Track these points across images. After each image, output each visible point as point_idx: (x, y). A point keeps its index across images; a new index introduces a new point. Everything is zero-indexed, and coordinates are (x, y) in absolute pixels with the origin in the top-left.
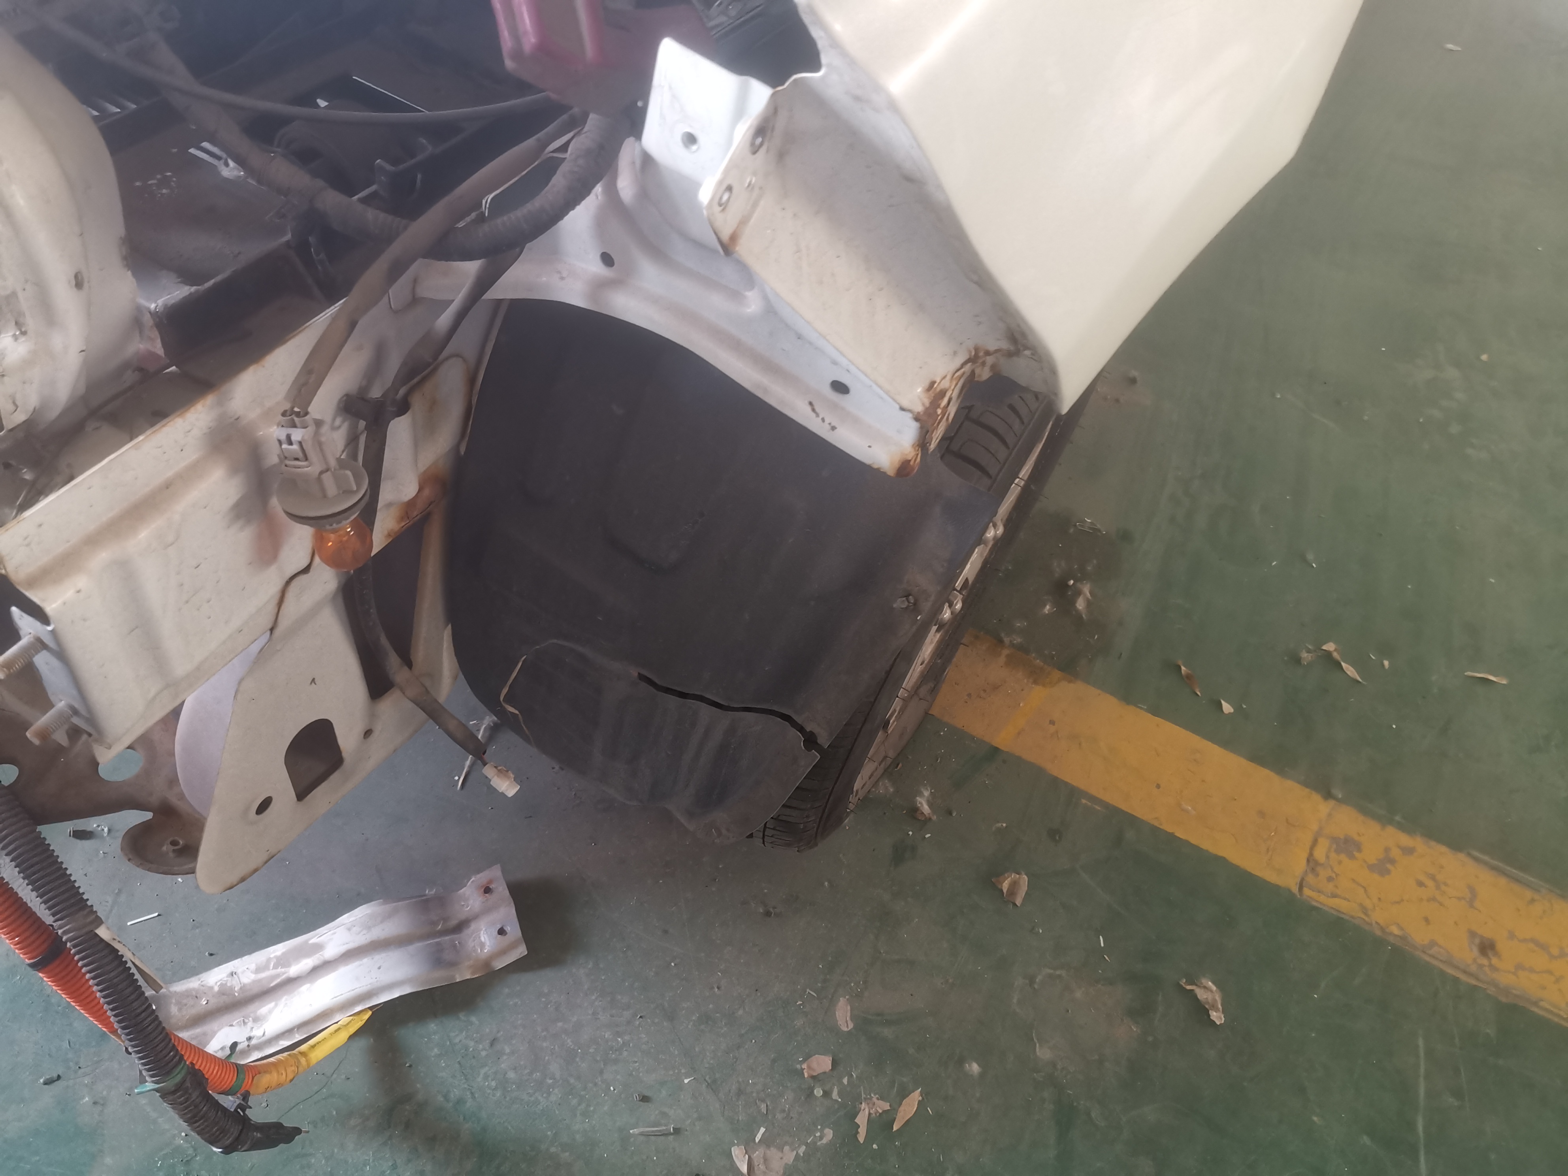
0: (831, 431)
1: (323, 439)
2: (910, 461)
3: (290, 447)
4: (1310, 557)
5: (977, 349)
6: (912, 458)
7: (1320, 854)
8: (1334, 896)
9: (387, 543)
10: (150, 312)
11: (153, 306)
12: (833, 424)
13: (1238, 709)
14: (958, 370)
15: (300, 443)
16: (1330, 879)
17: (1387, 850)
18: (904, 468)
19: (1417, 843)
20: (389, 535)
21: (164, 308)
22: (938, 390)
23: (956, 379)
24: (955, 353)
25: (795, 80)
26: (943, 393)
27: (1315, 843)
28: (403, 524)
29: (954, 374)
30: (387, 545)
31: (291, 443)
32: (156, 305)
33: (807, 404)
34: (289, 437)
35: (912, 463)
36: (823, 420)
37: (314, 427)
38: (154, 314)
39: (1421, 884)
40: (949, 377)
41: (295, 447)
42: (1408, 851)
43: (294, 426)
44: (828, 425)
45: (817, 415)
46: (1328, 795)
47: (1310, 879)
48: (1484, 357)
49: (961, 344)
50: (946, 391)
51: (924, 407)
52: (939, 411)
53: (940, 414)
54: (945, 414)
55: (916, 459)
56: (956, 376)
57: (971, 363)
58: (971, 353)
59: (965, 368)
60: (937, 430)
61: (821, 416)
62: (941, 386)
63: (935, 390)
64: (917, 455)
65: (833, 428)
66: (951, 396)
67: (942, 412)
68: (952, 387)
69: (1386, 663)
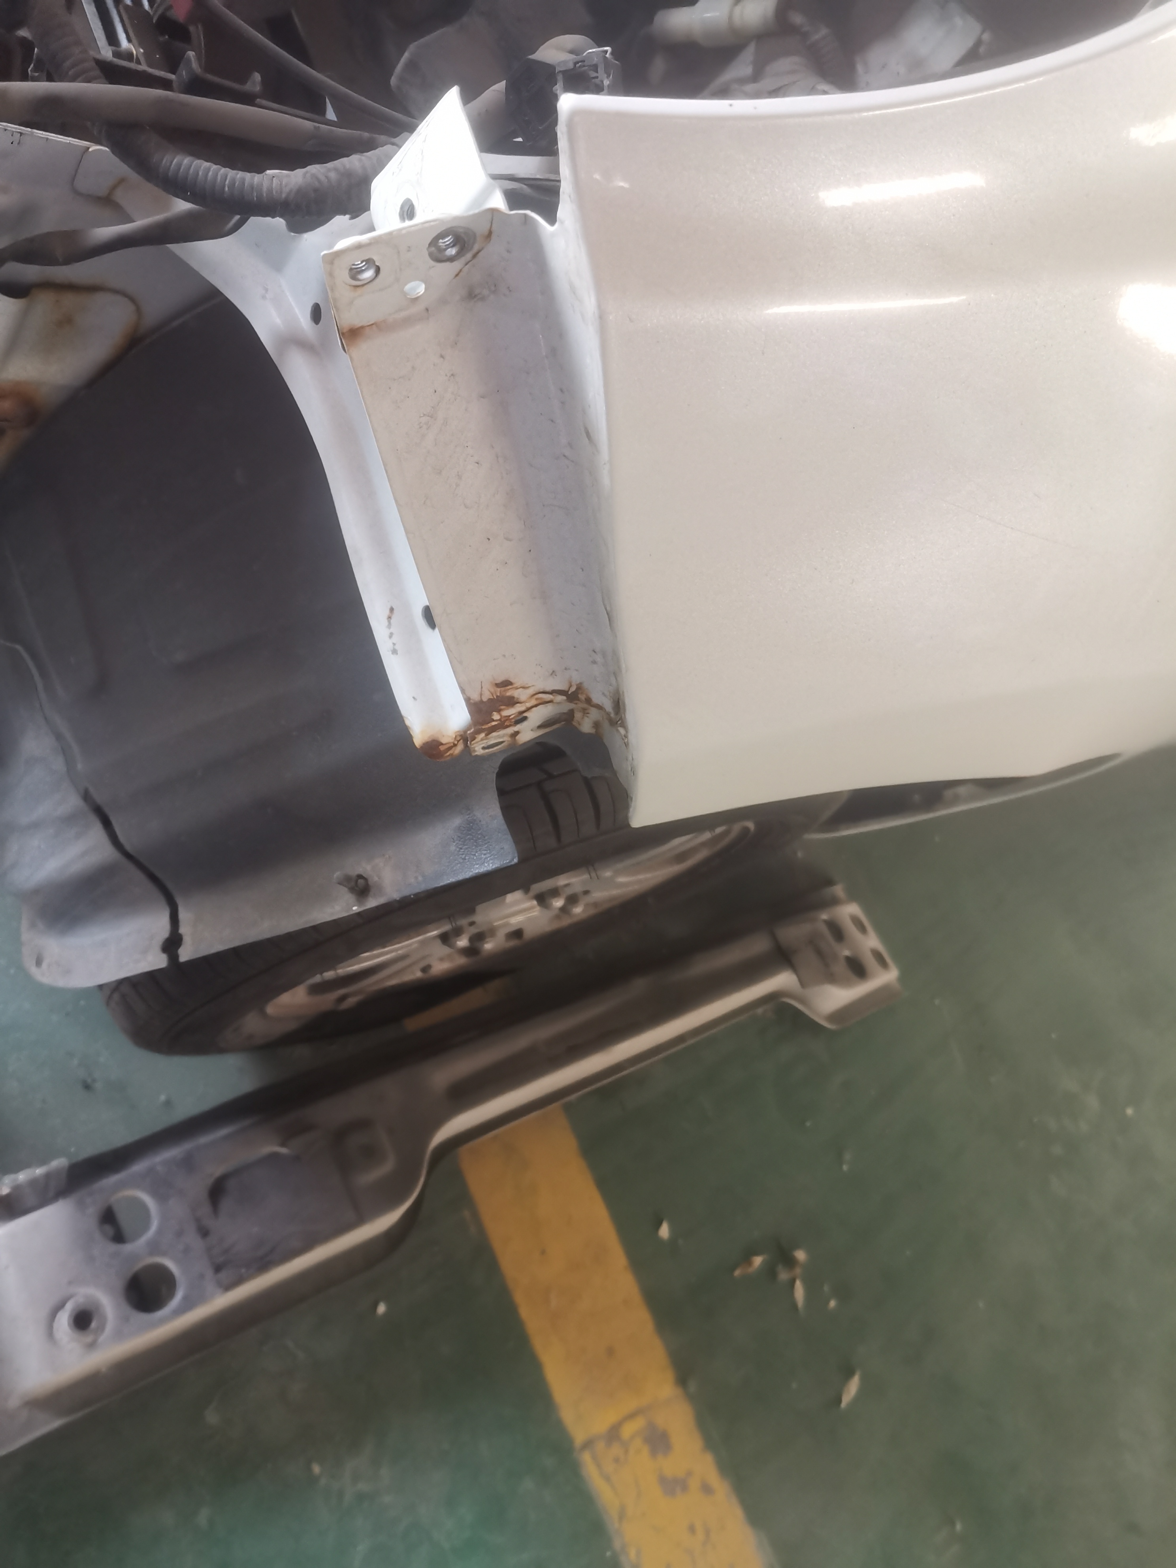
0: (391, 652)
2: (442, 744)
4: (847, 1156)
5: (579, 687)
6: (445, 744)
7: (628, 1430)
8: (607, 1479)
12: (397, 647)
13: (673, 1240)
14: (543, 693)
16: (617, 1460)
17: (689, 1474)
18: (433, 748)
19: (722, 1489)
22: (509, 694)
23: (537, 699)
24: (553, 673)
25: (525, 215)
26: (512, 702)
27: (631, 1416)
29: (535, 694)
33: (389, 607)
36: (391, 635)
39: (692, 1529)
40: (531, 691)
42: (707, 1489)
44: (392, 645)
45: (389, 625)
46: (682, 1380)
47: (600, 1446)
48: (1129, 1111)
49: (566, 669)
50: (518, 703)
51: (485, 699)
52: (496, 716)
53: (496, 721)
54: (507, 727)
55: (450, 748)
56: (542, 698)
57: (565, 698)
58: (571, 686)
59: (560, 698)
60: (487, 735)
61: (392, 630)
62: (516, 693)
63: (505, 691)
64: (455, 745)
65: (395, 652)
66: (525, 714)
67: (500, 720)
68: (528, 705)
69: (833, 1303)
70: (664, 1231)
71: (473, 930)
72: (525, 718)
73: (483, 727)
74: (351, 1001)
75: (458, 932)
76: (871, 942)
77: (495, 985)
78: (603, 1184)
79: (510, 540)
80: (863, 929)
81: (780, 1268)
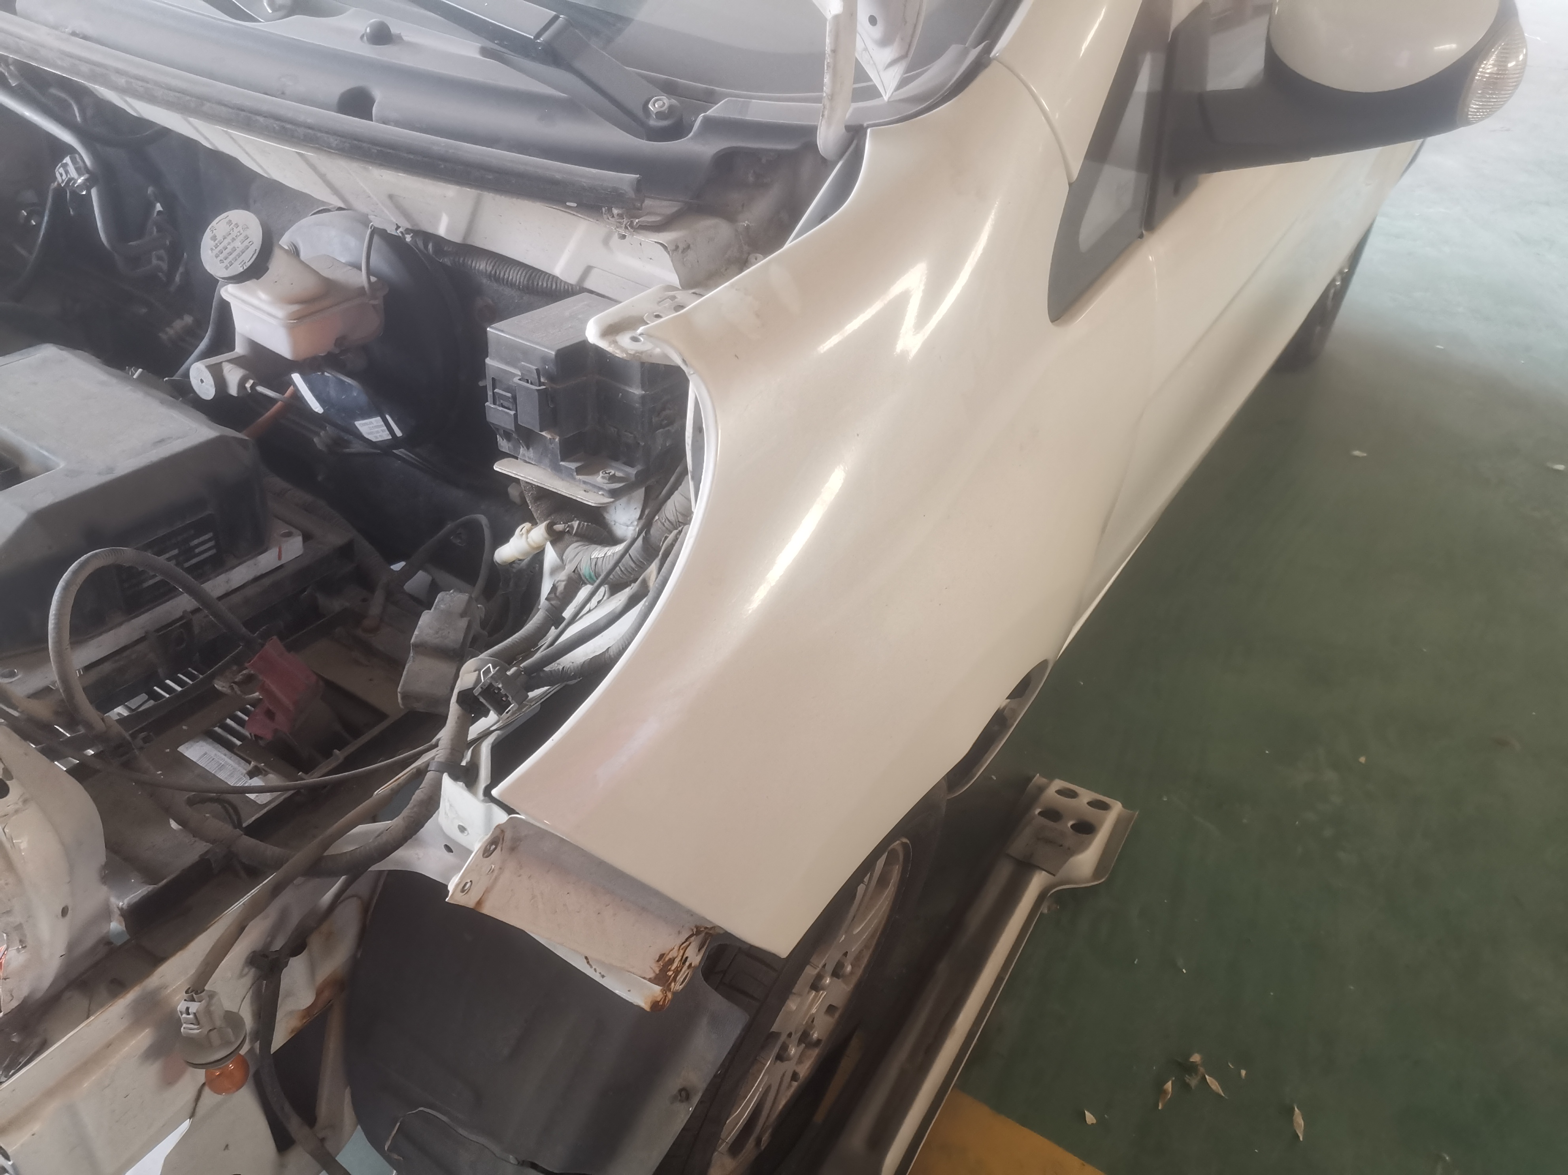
0: (601, 978)
1: (212, 1008)
2: (659, 1002)
3: (188, 1016)
4: (1181, 962)
5: (697, 927)
6: (661, 1000)
9: (291, 1037)
10: (118, 908)
11: (121, 904)
12: (602, 973)
13: (1100, 1120)
14: (683, 943)
15: (195, 1014)
18: (655, 1005)
20: (292, 1031)
21: (128, 907)
22: (667, 959)
23: (682, 949)
24: (679, 932)
25: (511, 818)
26: (672, 961)
28: (304, 1021)
29: (680, 947)
30: (290, 1039)
31: (188, 1014)
32: (122, 903)
33: (584, 957)
34: (188, 1009)
35: (661, 1003)
36: (595, 970)
37: (208, 999)
38: (121, 909)
40: (676, 948)
41: (191, 1016)
43: (193, 1000)
44: (599, 974)
45: (591, 967)
48: (1362, 759)
49: (683, 926)
50: (675, 958)
51: (657, 972)
52: (670, 973)
53: (672, 974)
54: (681, 970)
55: (665, 999)
56: (684, 946)
57: (695, 936)
58: (693, 930)
59: (693, 938)
60: (675, 982)
61: (594, 967)
62: (670, 956)
63: (664, 960)
64: (666, 996)
65: (603, 976)
66: (684, 957)
67: (673, 973)
68: (681, 954)
69: (1243, 1072)
70: (1090, 1118)
71: (796, 1037)
72: (687, 958)
73: (669, 982)
74: (765, 1138)
75: (784, 1048)
76: (1086, 796)
77: (855, 1043)
78: (1024, 1122)
79: (609, 905)
80: (1073, 794)
81: (1187, 1078)
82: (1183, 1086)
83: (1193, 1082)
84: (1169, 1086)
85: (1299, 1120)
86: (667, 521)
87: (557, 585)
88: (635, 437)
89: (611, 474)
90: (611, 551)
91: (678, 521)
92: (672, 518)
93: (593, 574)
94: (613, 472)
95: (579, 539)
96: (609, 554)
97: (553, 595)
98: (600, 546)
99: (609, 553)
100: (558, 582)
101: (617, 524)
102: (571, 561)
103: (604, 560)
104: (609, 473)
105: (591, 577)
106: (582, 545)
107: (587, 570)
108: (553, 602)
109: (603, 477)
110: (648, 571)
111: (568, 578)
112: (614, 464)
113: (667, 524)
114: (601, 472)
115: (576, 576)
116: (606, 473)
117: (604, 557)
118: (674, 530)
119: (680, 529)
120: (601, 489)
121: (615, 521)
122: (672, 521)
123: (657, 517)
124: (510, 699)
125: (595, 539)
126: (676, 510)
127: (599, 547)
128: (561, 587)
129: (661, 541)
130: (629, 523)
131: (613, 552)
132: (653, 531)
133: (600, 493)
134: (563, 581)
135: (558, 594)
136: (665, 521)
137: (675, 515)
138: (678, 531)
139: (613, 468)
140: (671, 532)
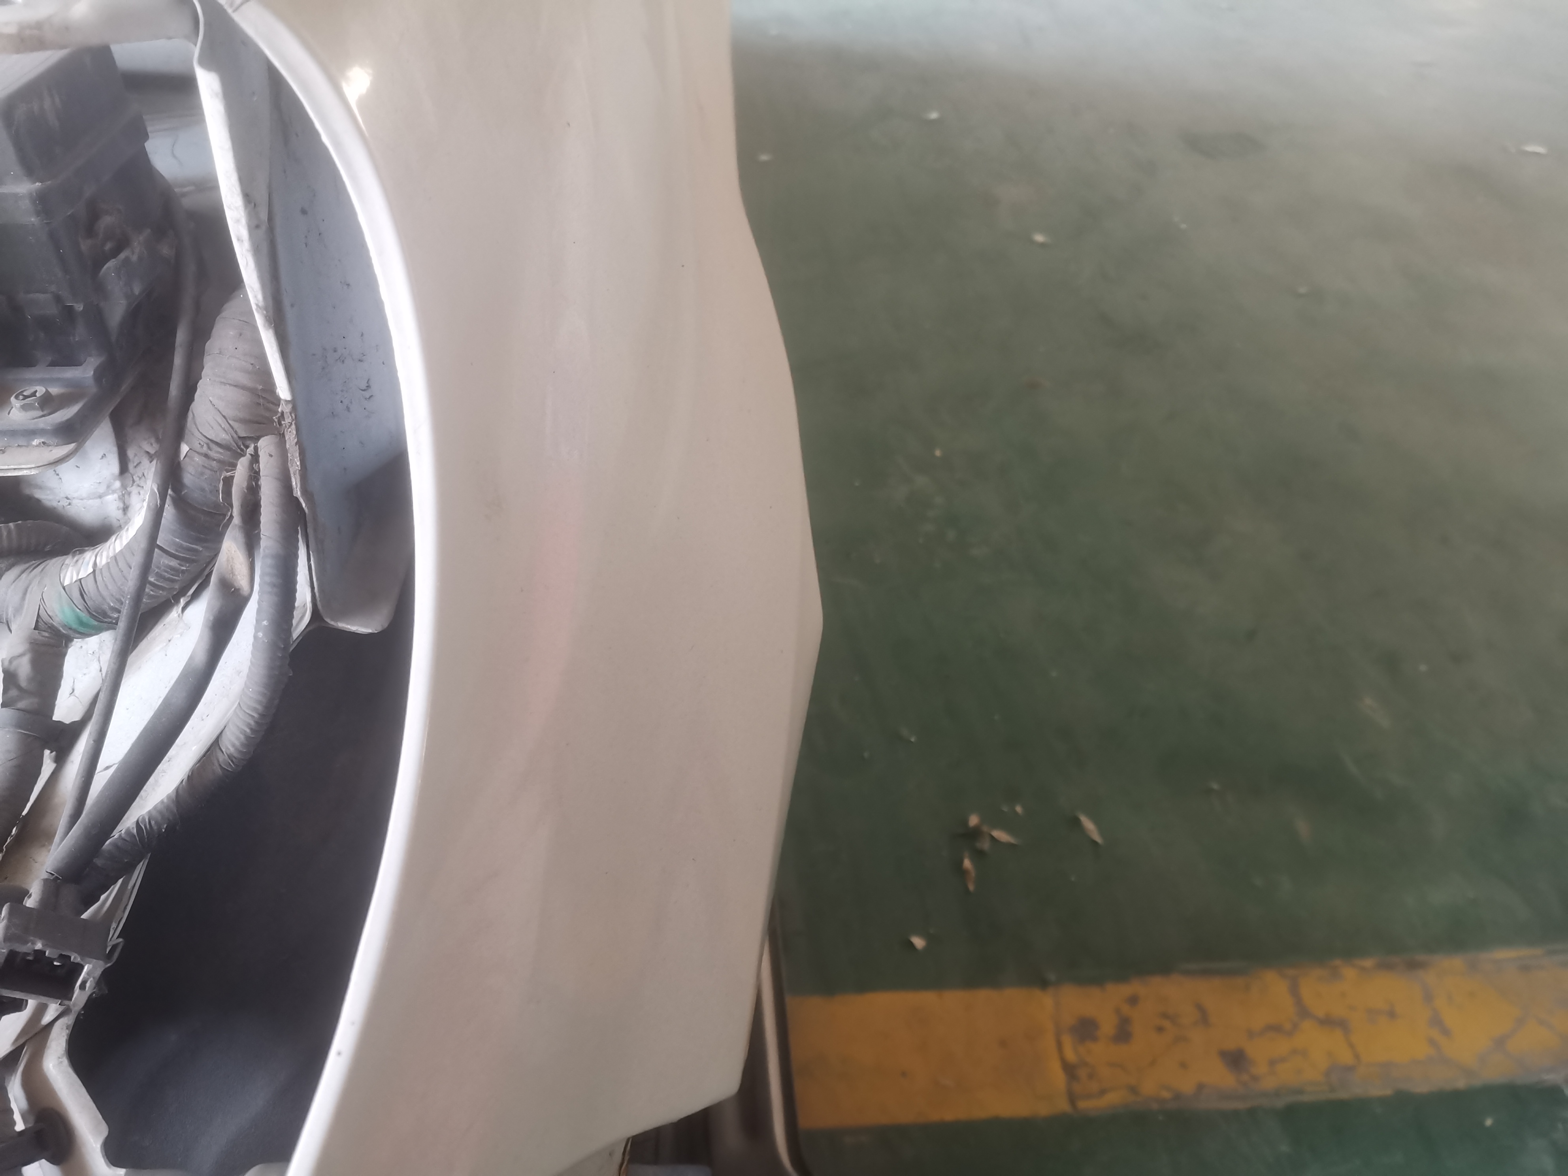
4: (904, 732)
7: (1070, 1055)
8: (1103, 1092)
13: (927, 937)
16: (1091, 1076)
17: (1117, 1011)
19: (1136, 986)
27: (1059, 1045)
39: (1160, 1029)
42: (1133, 1000)
46: (1043, 984)
47: (1076, 1087)
48: (938, 452)
69: (1019, 809)
70: (919, 942)
81: (978, 845)
82: (979, 855)
83: (986, 845)
84: (967, 863)
85: (1088, 824)
86: (213, 446)
87: (12, 668)
88: (58, 299)
89: (38, 395)
90: (105, 554)
91: (239, 437)
92: (223, 436)
93: (84, 616)
94: (41, 390)
95: (12, 560)
96: (104, 562)
97: (14, 693)
98: (70, 556)
99: (102, 561)
100: (11, 662)
101: (75, 502)
102: (18, 610)
103: (99, 578)
104: (34, 394)
105: (81, 623)
106: (23, 572)
107: (67, 610)
108: (21, 705)
109: (24, 408)
110: (222, 558)
111: (31, 643)
112: (29, 374)
113: (216, 453)
114: (13, 399)
115: (46, 634)
116: (26, 397)
117: (94, 571)
118: (238, 459)
119: (251, 450)
120: (31, 433)
121: (67, 498)
122: (224, 443)
123: (185, 448)
124: (75, 958)
125: (48, 548)
126: (224, 417)
127: (69, 560)
128: (24, 669)
129: (218, 491)
130: (102, 489)
131: (111, 554)
132: (189, 478)
133: (35, 442)
134: (21, 655)
135: (23, 683)
136: (209, 448)
137: (227, 426)
138: (248, 456)
139: (32, 382)
140: (234, 466)
